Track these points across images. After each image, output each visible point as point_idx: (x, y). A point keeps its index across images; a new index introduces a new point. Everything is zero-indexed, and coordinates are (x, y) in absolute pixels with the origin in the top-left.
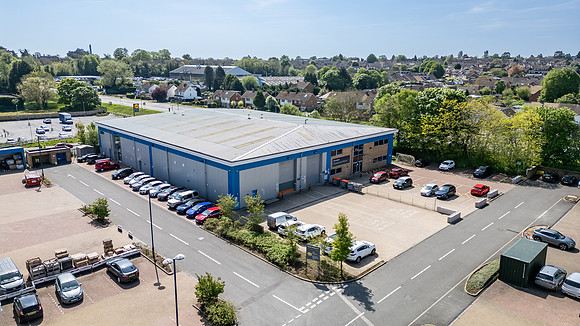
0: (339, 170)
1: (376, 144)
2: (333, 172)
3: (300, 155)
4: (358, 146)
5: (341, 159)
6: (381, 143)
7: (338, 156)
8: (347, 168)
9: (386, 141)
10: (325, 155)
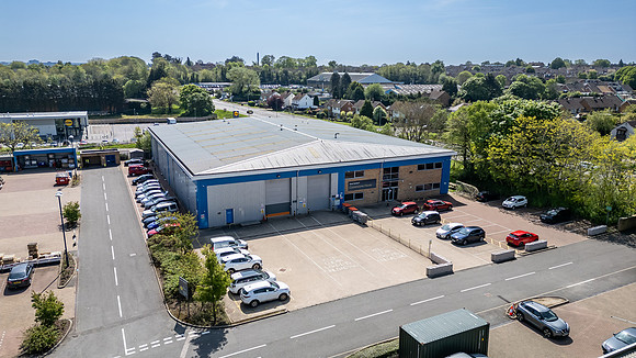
0: (359, 196)
1: (420, 168)
2: (348, 197)
3: (294, 174)
4: (391, 169)
5: (362, 182)
6: (430, 166)
7: (356, 179)
8: (372, 195)
9: (438, 166)
10: (335, 176)
